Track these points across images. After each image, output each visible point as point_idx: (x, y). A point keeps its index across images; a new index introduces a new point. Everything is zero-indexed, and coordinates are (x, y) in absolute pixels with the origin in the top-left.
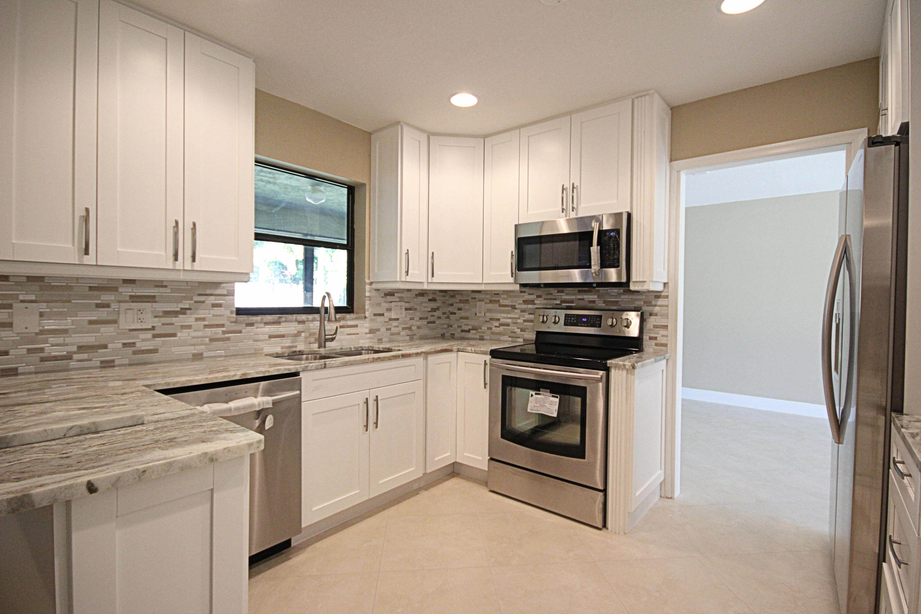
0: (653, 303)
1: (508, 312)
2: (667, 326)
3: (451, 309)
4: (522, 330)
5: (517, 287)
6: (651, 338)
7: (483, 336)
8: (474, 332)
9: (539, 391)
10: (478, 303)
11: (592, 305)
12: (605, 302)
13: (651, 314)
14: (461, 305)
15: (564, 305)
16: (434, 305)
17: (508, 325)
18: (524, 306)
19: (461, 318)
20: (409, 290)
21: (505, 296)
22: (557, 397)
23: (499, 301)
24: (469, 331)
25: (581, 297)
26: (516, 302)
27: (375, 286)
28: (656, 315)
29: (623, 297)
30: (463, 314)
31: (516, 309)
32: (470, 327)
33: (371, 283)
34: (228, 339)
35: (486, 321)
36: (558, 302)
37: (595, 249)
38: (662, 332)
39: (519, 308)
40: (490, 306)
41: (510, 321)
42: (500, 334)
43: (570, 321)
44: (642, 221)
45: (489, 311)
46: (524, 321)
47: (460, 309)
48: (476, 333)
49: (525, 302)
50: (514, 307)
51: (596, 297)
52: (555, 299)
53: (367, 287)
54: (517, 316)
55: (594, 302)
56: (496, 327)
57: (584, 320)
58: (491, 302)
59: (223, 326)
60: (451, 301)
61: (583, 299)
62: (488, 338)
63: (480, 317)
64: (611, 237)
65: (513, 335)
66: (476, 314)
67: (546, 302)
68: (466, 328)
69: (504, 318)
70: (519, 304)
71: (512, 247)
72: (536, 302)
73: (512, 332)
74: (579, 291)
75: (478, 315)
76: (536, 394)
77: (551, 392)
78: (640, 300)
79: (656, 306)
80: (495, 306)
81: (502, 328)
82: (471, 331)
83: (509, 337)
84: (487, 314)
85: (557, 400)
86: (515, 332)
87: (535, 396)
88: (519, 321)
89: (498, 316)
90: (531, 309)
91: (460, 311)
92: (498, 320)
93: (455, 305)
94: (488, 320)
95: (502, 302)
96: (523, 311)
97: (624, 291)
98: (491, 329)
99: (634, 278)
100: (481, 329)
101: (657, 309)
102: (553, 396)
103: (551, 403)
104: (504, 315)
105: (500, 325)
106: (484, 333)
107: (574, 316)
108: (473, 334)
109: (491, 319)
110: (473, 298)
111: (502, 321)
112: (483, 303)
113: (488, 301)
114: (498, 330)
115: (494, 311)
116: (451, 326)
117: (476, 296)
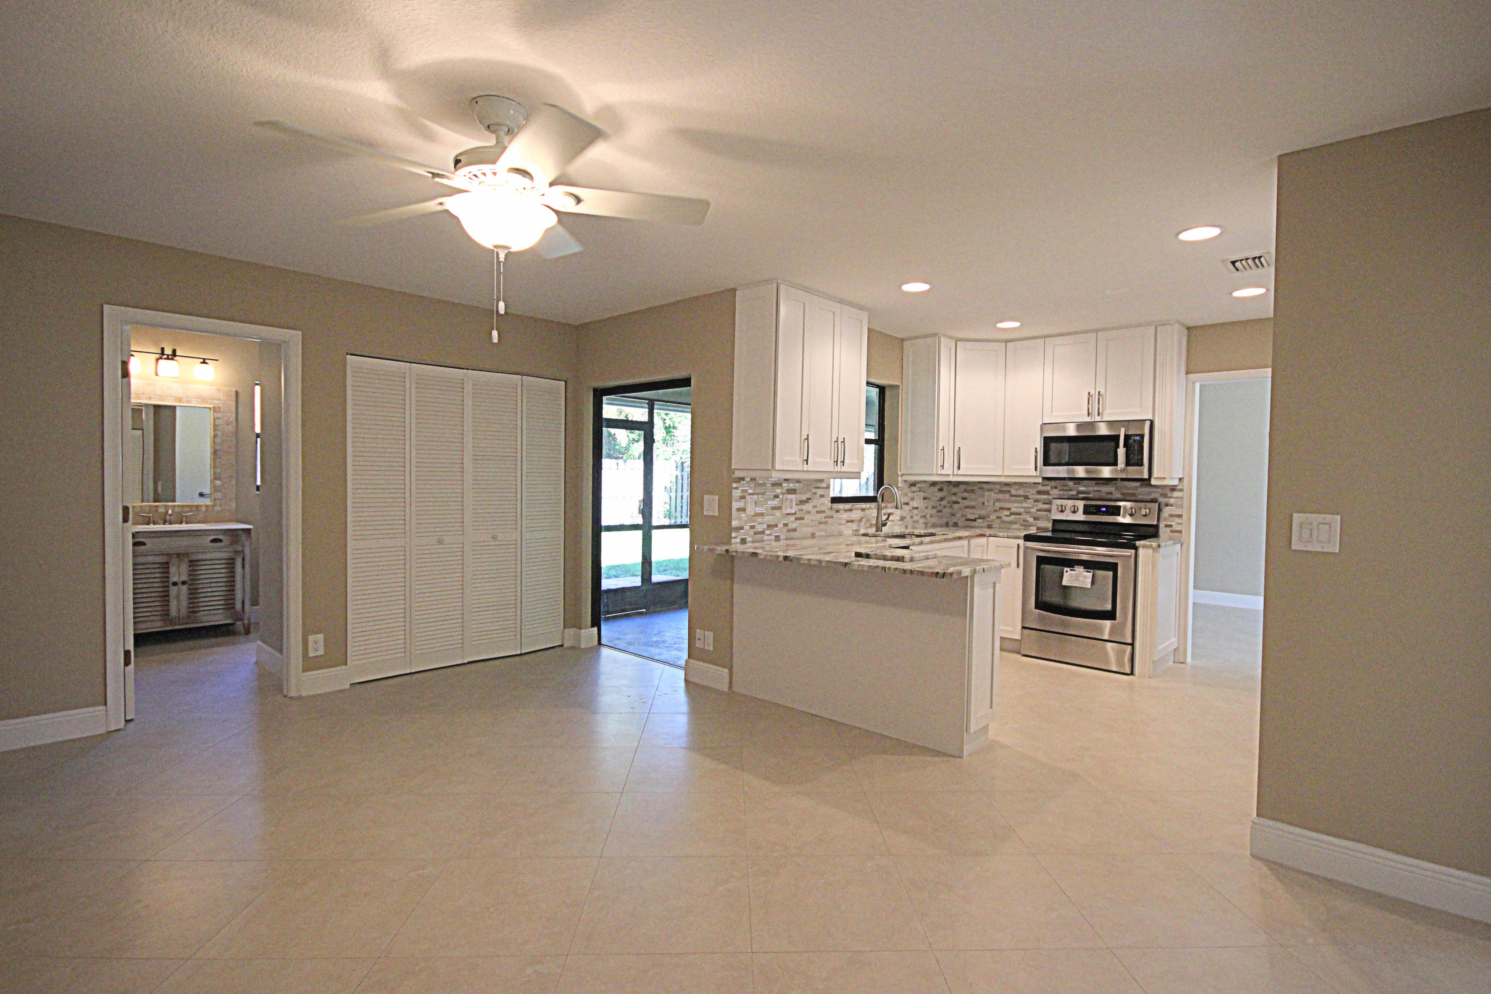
0: (1169, 495)
1: (1021, 502)
2: (1182, 515)
3: (954, 498)
4: (1036, 519)
5: (1040, 480)
6: (1166, 526)
7: (992, 525)
8: (980, 521)
9: (1074, 567)
10: (987, 493)
11: (1106, 496)
12: (1122, 494)
13: (1167, 505)
14: (966, 495)
15: (1082, 496)
16: (941, 494)
17: (1020, 514)
18: (1039, 497)
19: (966, 507)
20: (925, 482)
22: (1090, 572)
23: (1010, 491)
24: (975, 520)
25: (1098, 489)
26: (1029, 492)
27: (905, 478)
28: (1171, 505)
29: (1140, 489)
30: (967, 503)
31: (1029, 499)
32: (977, 516)
33: (902, 475)
34: (826, 523)
35: (995, 511)
36: (1074, 493)
37: (1121, 451)
38: (1177, 520)
39: (1032, 499)
40: (1000, 496)
41: (1022, 510)
42: (1011, 523)
43: (1087, 510)
44: (1163, 429)
45: (998, 500)
46: (1039, 510)
47: (964, 499)
48: (983, 522)
49: (1039, 493)
50: (1026, 498)
51: (1114, 489)
52: (1071, 490)
53: (900, 479)
54: (1030, 506)
55: (1111, 493)
57: (1102, 509)
58: (1001, 492)
59: (824, 512)
60: (955, 490)
61: (1099, 491)
62: (997, 526)
63: (987, 506)
64: (1135, 441)
65: (1024, 523)
66: (983, 503)
67: (1061, 493)
68: (973, 517)
69: (1016, 507)
70: (1033, 494)
71: (1039, 444)
72: (1051, 492)
73: (1024, 521)
75: (986, 504)
76: (1071, 570)
77: (1084, 568)
78: (1157, 492)
79: (1171, 497)
80: (1007, 496)
81: (1012, 517)
82: (977, 520)
83: (1021, 525)
84: (995, 504)
85: (1090, 574)
86: (1028, 521)
87: (1069, 572)
88: (1032, 510)
89: (1008, 505)
90: (1044, 499)
91: (964, 501)
92: (1009, 509)
93: (958, 494)
94: (998, 509)
95: (1013, 492)
96: (1036, 501)
97: (1144, 485)
98: (1000, 517)
99: (1155, 474)
100: (989, 517)
101: (1172, 501)
102: (1087, 571)
103: (1085, 577)
104: (1015, 505)
105: (1012, 514)
106: (992, 521)
107: (1093, 506)
108: (979, 523)
109: (1001, 508)
110: (979, 488)
111: (1013, 510)
112: (992, 493)
113: (997, 491)
114: (1009, 519)
115: (1005, 501)
116: (954, 515)
117: (985, 486)
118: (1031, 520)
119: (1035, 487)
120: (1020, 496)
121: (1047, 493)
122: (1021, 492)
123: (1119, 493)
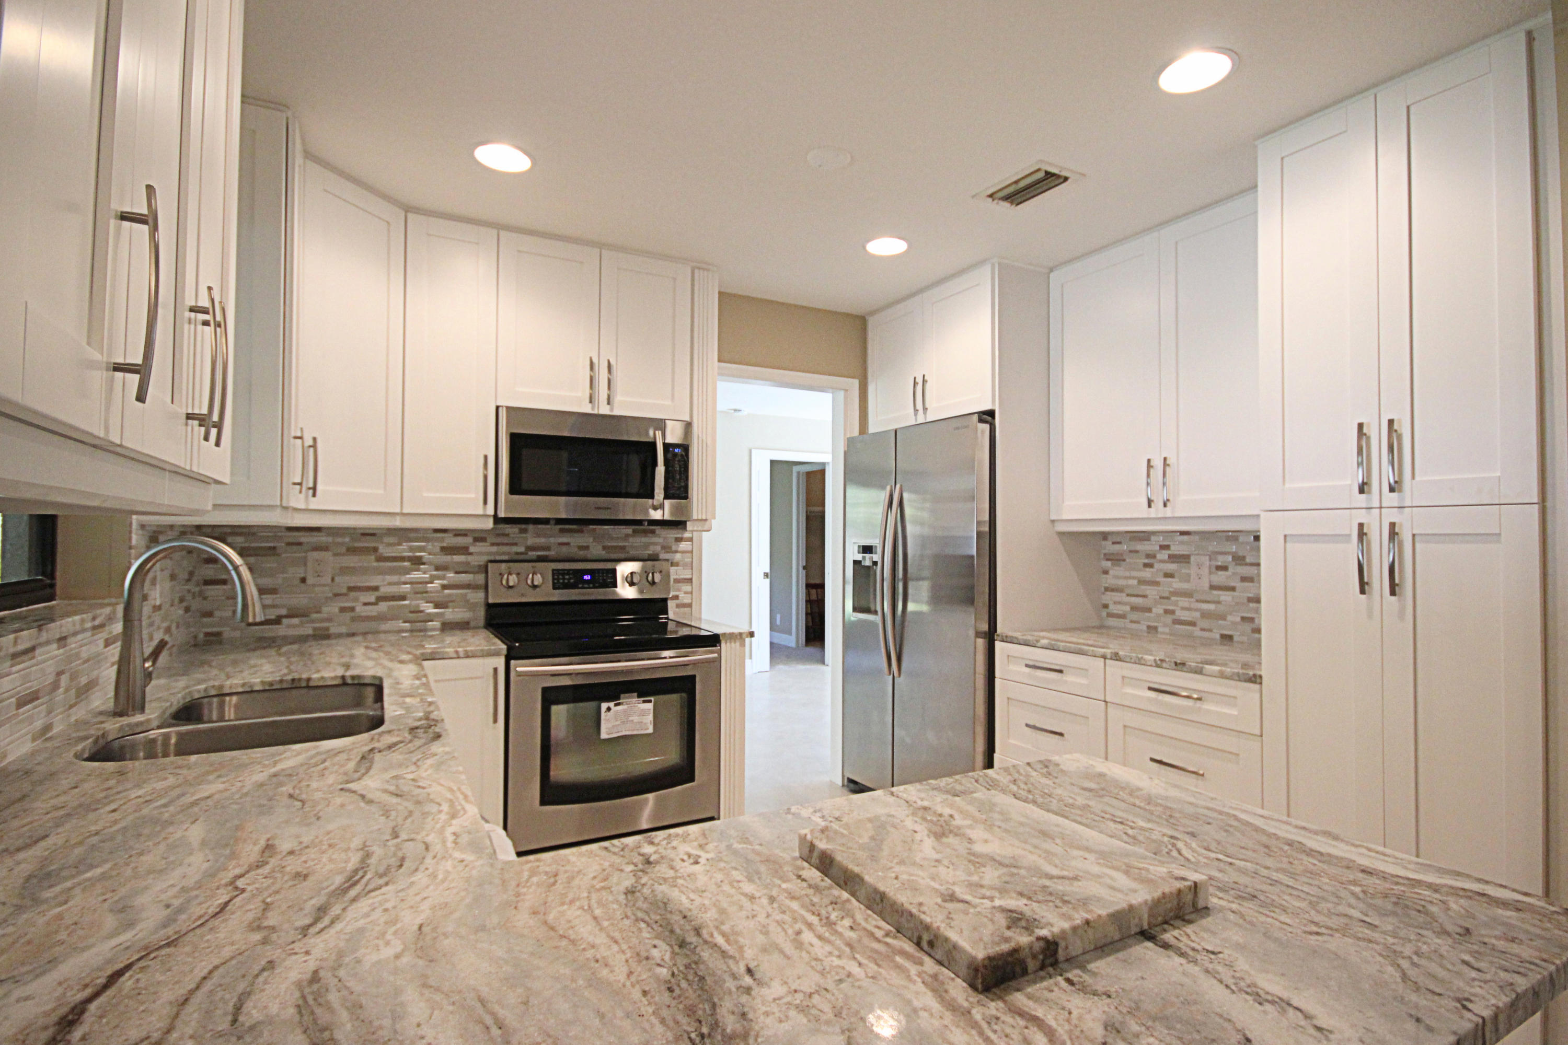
0: (674, 548)
1: (404, 572)
2: (691, 579)
6: (672, 598)
7: (327, 629)
8: (296, 621)
9: (619, 699)
10: (312, 554)
11: (582, 553)
12: (604, 548)
13: (672, 564)
15: (533, 554)
17: (400, 598)
18: (445, 559)
21: (391, 540)
22: (650, 701)
23: (375, 549)
24: (278, 621)
25: (564, 540)
26: (422, 549)
28: (677, 565)
29: (631, 539)
31: (424, 564)
32: (284, 612)
35: (336, 595)
38: (687, 588)
39: (430, 564)
40: (352, 561)
41: (406, 588)
42: (381, 618)
43: (561, 580)
45: (344, 571)
46: (444, 587)
48: (302, 623)
49: (446, 550)
50: (417, 561)
51: (591, 540)
52: (516, 544)
54: (426, 578)
55: (587, 548)
56: (365, 604)
57: (587, 577)
58: (352, 551)
61: (568, 544)
62: (344, 630)
63: (314, 585)
64: (675, 455)
66: (303, 580)
67: (494, 549)
68: (271, 615)
69: (390, 584)
72: (472, 549)
73: (412, 612)
74: (562, 531)
75: (310, 581)
76: (616, 705)
77: (639, 696)
79: (676, 552)
80: (370, 561)
81: (383, 606)
82: (285, 621)
83: (405, 622)
84: (337, 579)
85: (650, 706)
86: (422, 612)
87: (614, 709)
88: (430, 587)
89: (375, 581)
90: (458, 563)
92: (376, 589)
94: (344, 591)
95: (386, 551)
96: (441, 567)
97: (634, 531)
98: (352, 609)
100: (320, 612)
101: (678, 557)
102: (644, 702)
103: (643, 713)
104: (389, 578)
105: (380, 599)
106: (329, 620)
107: (568, 572)
108: (289, 626)
109: (351, 589)
110: (289, 544)
111: (385, 590)
112: (327, 555)
113: (343, 550)
114: (372, 611)
115: (364, 571)
116: (209, 614)
117: (305, 538)
118: (430, 609)
119: (437, 540)
120: (403, 559)
121: (464, 550)
122: (403, 549)
123: (600, 547)
